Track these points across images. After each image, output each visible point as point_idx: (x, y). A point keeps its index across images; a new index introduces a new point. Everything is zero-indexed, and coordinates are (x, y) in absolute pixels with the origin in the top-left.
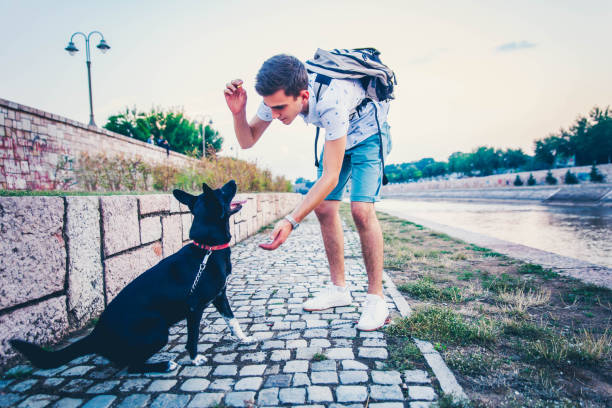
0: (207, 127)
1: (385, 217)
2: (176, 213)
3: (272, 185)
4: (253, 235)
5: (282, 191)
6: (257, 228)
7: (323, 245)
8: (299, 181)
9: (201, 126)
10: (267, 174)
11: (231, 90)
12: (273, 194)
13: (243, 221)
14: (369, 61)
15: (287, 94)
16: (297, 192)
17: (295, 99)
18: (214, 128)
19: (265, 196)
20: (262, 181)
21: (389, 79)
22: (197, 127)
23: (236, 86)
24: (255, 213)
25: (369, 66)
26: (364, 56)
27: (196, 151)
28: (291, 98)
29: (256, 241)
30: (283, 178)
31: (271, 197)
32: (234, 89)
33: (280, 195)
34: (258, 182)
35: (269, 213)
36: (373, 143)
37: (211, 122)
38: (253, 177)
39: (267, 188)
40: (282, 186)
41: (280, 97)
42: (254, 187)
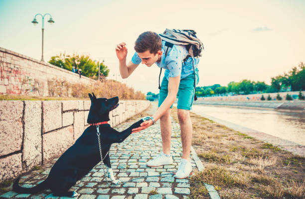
0: (102, 64)
1: (194, 115)
2: (82, 110)
3: (134, 96)
4: (123, 123)
5: (139, 99)
6: (125, 119)
7: (160, 130)
8: (149, 94)
9: (98, 63)
10: (131, 90)
11: (119, 48)
12: (134, 101)
13: (117, 115)
14: (191, 36)
15: (151, 52)
16: (147, 100)
17: (155, 55)
18: (105, 64)
19: (130, 102)
20: (129, 93)
21: (200, 46)
22: (96, 63)
23: (122, 46)
24: (124, 111)
25: (191, 39)
26: (189, 34)
27: (95, 76)
28: (153, 55)
29: (124, 126)
30: (140, 92)
31: (133, 102)
32: (121, 47)
33: (138, 101)
34: (127, 94)
35: (132, 111)
36: (190, 79)
37: (104, 61)
38: (124, 92)
39: (132, 98)
40: (139, 97)
41: (147, 54)
42: (124, 97)
